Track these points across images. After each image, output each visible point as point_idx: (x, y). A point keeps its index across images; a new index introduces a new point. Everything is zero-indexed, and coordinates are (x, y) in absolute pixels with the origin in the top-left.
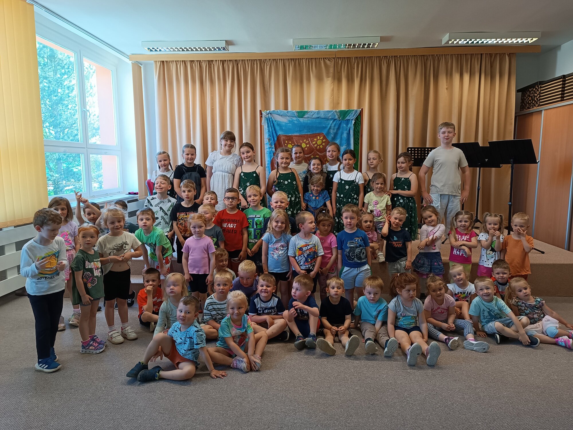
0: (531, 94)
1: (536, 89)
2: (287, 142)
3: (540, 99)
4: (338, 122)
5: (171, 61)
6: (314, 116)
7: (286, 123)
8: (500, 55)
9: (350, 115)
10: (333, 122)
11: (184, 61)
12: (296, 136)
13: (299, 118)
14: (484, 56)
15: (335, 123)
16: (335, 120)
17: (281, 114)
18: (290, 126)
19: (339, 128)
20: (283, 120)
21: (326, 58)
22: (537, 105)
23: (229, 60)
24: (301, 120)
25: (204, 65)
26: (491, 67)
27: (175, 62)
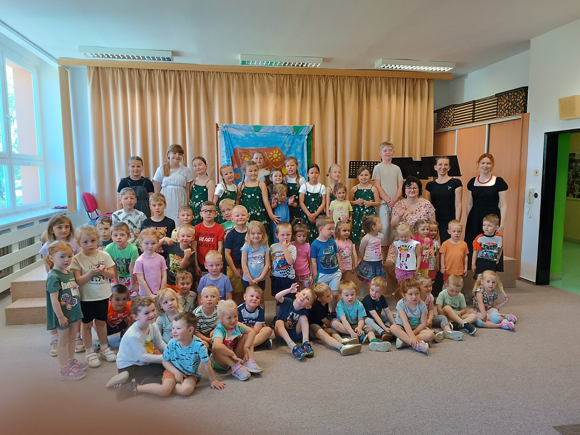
0: (446, 115)
1: (450, 111)
2: (243, 155)
3: (454, 120)
4: (292, 137)
5: (107, 67)
6: (269, 131)
7: (243, 137)
8: (421, 80)
9: (303, 131)
10: (287, 137)
11: (122, 68)
12: (252, 150)
13: (255, 133)
14: (408, 80)
15: (289, 138)
16: (289, 135)
17: (237, 128)
18: (246, 140)
19: (292, 143)
20: (240, 134)
21: (269, 74)
22: (451, 125)
23: (171, 70)
24: (257, 134)
25: (143, 74)
26: (414, 90)
27: (111, 69)
